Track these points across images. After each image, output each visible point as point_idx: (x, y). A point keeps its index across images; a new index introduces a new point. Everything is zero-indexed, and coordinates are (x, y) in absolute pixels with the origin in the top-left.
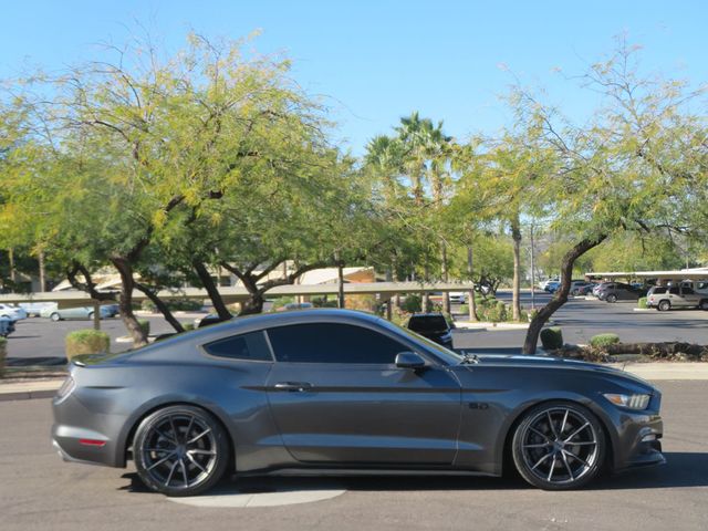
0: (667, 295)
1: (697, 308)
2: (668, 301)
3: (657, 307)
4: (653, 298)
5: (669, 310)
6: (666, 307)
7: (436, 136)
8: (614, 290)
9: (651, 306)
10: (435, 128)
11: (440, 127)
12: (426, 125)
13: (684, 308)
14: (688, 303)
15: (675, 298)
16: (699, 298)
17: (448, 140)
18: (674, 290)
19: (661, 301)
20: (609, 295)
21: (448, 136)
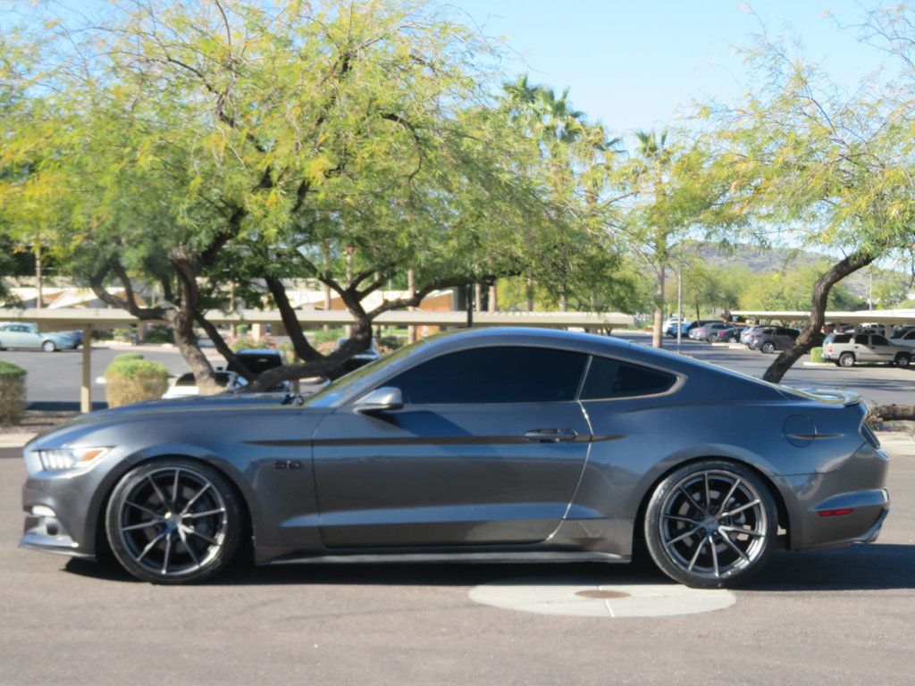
0: (851, 345)
1: (890, 365)
2: (852, 354)
3: (837, 362)
4: (830, 348)
5: (854, 366)
6: (849, 361)
7: (559, 109)
8: (772, 337)
9: (829, 360)
10: (558, 98)
11: (565, 95)
12: (544, 93)
13: (872, 365)
14: (878, 357)
15: (862, 350)
16: (895, 352)
17: (576, 115)
18: (862, 338)
19: (843, 353)
20: (766, 342)
21: (575, 110)
